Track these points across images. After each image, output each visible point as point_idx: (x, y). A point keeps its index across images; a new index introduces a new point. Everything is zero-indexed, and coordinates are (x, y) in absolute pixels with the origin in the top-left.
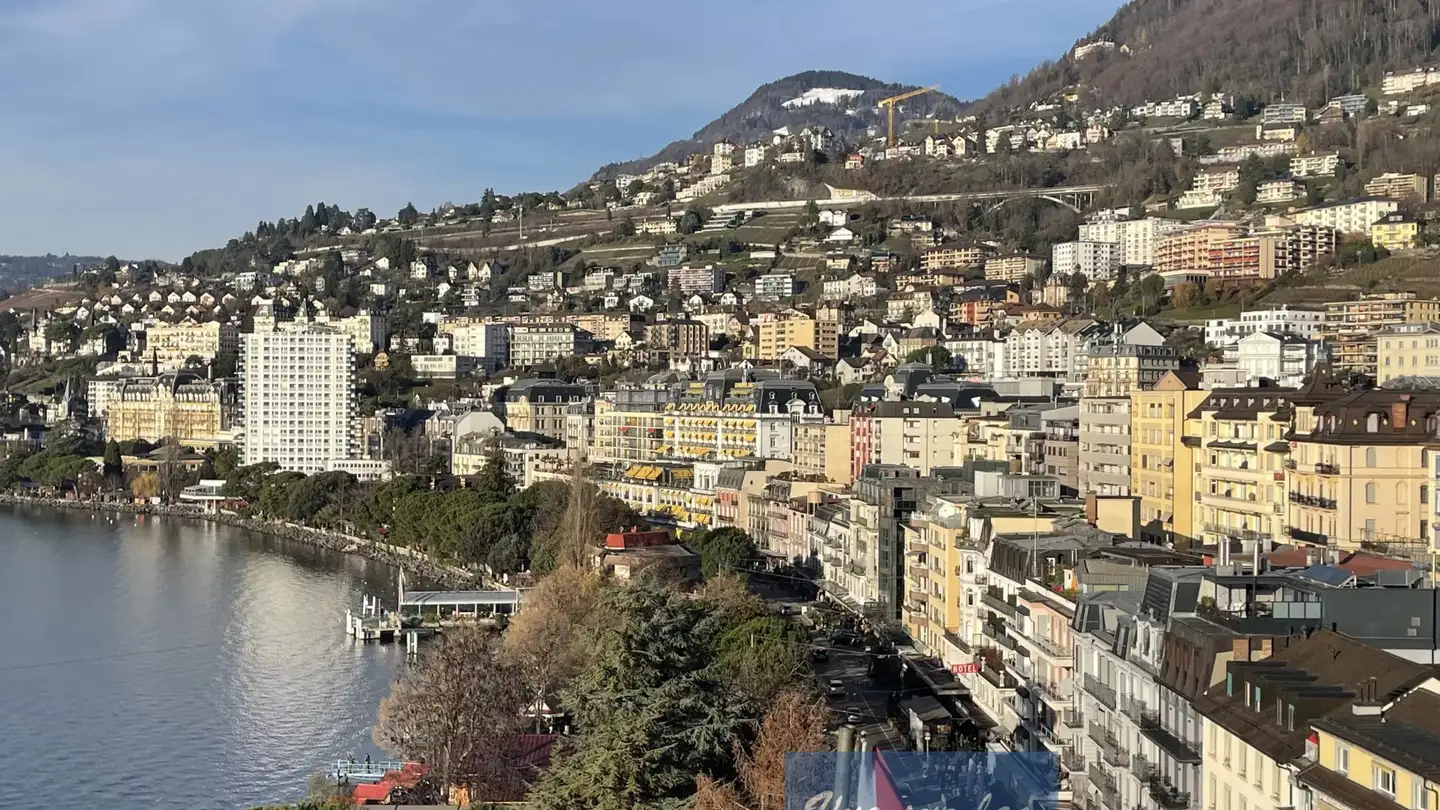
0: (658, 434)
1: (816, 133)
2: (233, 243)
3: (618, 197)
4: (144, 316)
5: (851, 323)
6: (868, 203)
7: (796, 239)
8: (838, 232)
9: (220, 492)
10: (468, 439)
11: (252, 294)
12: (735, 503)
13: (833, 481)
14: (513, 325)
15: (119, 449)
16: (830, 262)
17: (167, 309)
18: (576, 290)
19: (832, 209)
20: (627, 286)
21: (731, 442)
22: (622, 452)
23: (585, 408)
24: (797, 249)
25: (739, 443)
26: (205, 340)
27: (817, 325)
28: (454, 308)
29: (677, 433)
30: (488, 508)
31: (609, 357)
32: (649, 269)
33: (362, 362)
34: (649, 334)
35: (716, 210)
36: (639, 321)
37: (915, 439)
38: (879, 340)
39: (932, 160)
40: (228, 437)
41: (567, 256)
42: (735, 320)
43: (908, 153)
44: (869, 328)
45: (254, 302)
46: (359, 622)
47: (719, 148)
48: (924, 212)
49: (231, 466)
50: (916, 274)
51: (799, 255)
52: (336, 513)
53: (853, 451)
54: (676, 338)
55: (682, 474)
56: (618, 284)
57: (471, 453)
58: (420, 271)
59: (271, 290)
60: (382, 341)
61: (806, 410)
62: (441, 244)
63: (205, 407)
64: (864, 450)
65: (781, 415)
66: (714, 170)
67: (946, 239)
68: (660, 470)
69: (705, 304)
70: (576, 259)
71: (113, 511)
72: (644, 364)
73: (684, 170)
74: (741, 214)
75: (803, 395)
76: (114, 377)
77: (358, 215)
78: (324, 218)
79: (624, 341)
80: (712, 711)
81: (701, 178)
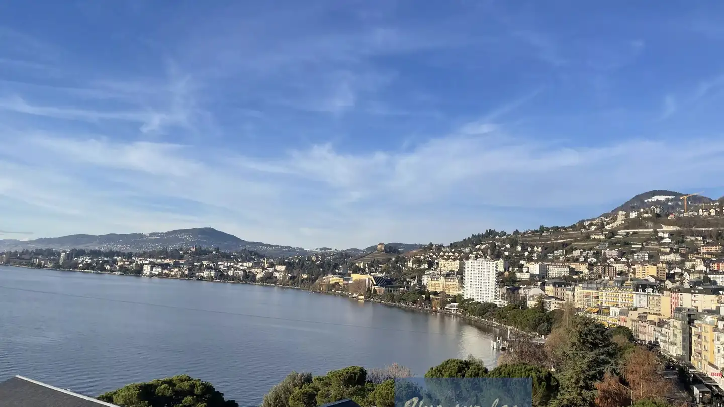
0: (598, 298)
1: (656, 207)
2: (464, 240)
3: (584, 227)
4: (439, 259)
5: (670, 269)
6: (676, 231)
7: (649, 241)
8: (665, 239)
9: (457, 307)
10: (533, 296)
11: (469, 254)
12: (626, 321)
13: (664, 315)
14: (549, 265)
15: (429, 294)
16: (662, 249)
17: (445, 257)
18: (570, 256)
19: (663, 232)
20: (587, 255)
21: (624, 302)
22: (584, 304)
23: (572, 289)
24: (650, 245)
25: (627, 302)
26: (454, 266)
27: (658, 268)
28: (530, 259)
29: (604, 298)
30: (538, 314)
31: (581, 276)
32: (595, 249)
33: (500, 274)
34: (595, 270)
35: (619, 232)
36: (591, 265)
37: (696, 302)
38: (682, 274)
39: (702, 217)
40: (460, 292)
41: (567, 245)
42: (626, 266)
43: (692, 214)
44: (678, 270)
45: (469, 256)
46: (495, 343)
47: (620, 212)
48: (700, 234)
49: (460, 299)
50: (697, 254)
51: (650, 246)
52: (490, 315)
53: (671, 305)
54: (605, 271)
55: (606, 311)
56: (584, 254)
57: (533, 301)
58: (519, 248)
59: (474, 253)
60: (507, 268)
61: (653, 292)
62: (526, 241)
63: (454, 283)
64: (676, 305)
65: (643, 293)
66: (618, 219)
67: (708, 243)
68: (598, 309)
69: (615, 261)
70: (571, 246)
71: (427, 310)
72: (593, 279)
73: (608, 219)
74: (628, 233)
75: (652, 286)
76: (430, 275)
77: (501, 233)
78: (491, 233)
79: (586, 271)
80: (613, 361)
81: (614, 222)
